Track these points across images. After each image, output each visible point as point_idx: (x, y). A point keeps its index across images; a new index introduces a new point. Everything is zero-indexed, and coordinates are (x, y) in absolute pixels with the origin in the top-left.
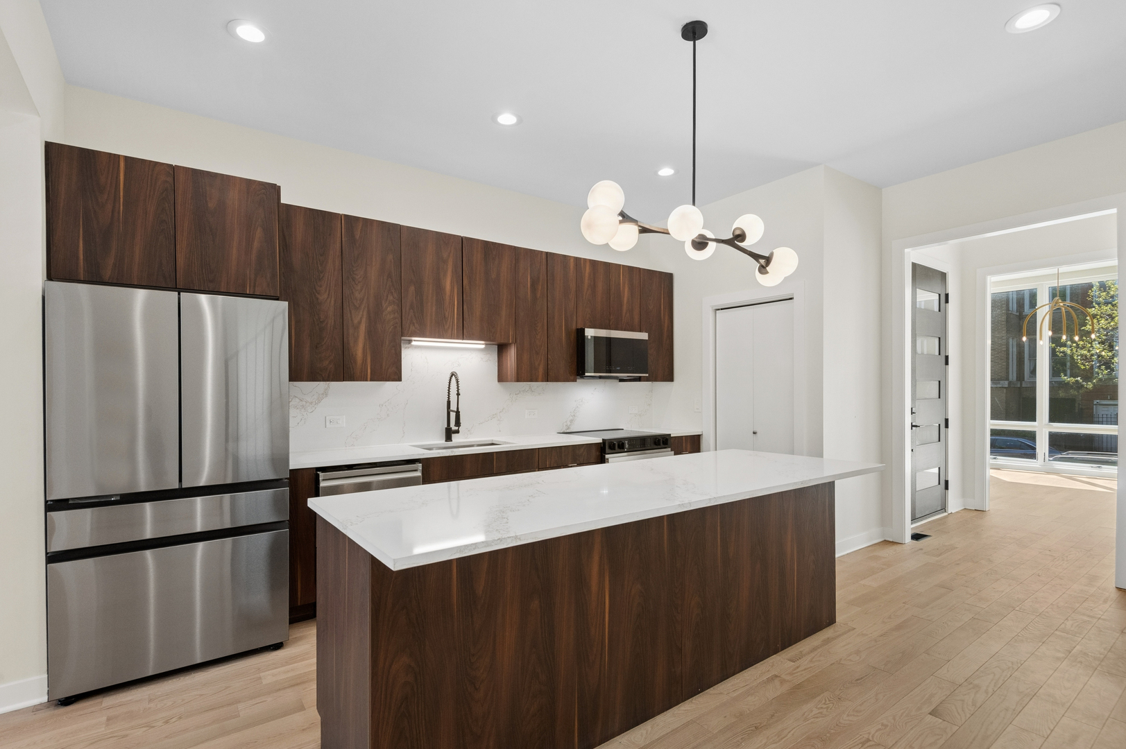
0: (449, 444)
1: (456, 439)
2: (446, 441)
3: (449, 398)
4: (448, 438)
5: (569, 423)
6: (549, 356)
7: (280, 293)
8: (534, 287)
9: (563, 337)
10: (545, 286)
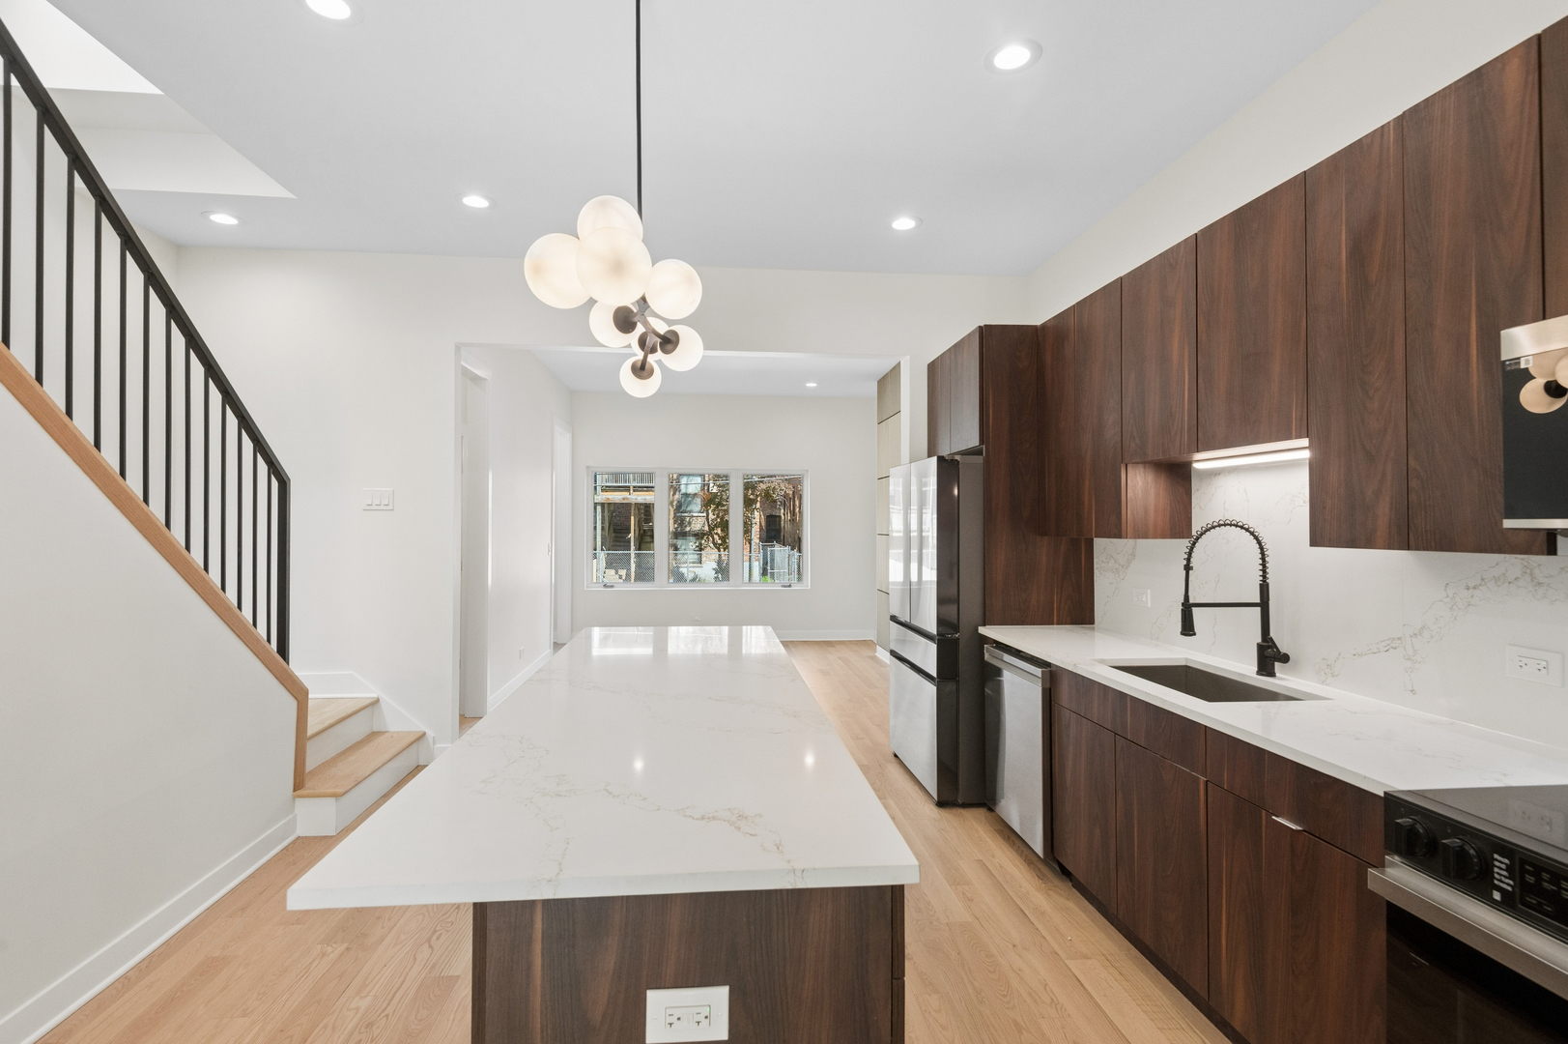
1: (1285, 676)
2: (1259, 672)
3: (1264, 576)
4: (1266, 666)
6: (1412, 462)
7: (982, 440)
8: (1358, 254)
9: (1475, 379)
10: (1399, 232)
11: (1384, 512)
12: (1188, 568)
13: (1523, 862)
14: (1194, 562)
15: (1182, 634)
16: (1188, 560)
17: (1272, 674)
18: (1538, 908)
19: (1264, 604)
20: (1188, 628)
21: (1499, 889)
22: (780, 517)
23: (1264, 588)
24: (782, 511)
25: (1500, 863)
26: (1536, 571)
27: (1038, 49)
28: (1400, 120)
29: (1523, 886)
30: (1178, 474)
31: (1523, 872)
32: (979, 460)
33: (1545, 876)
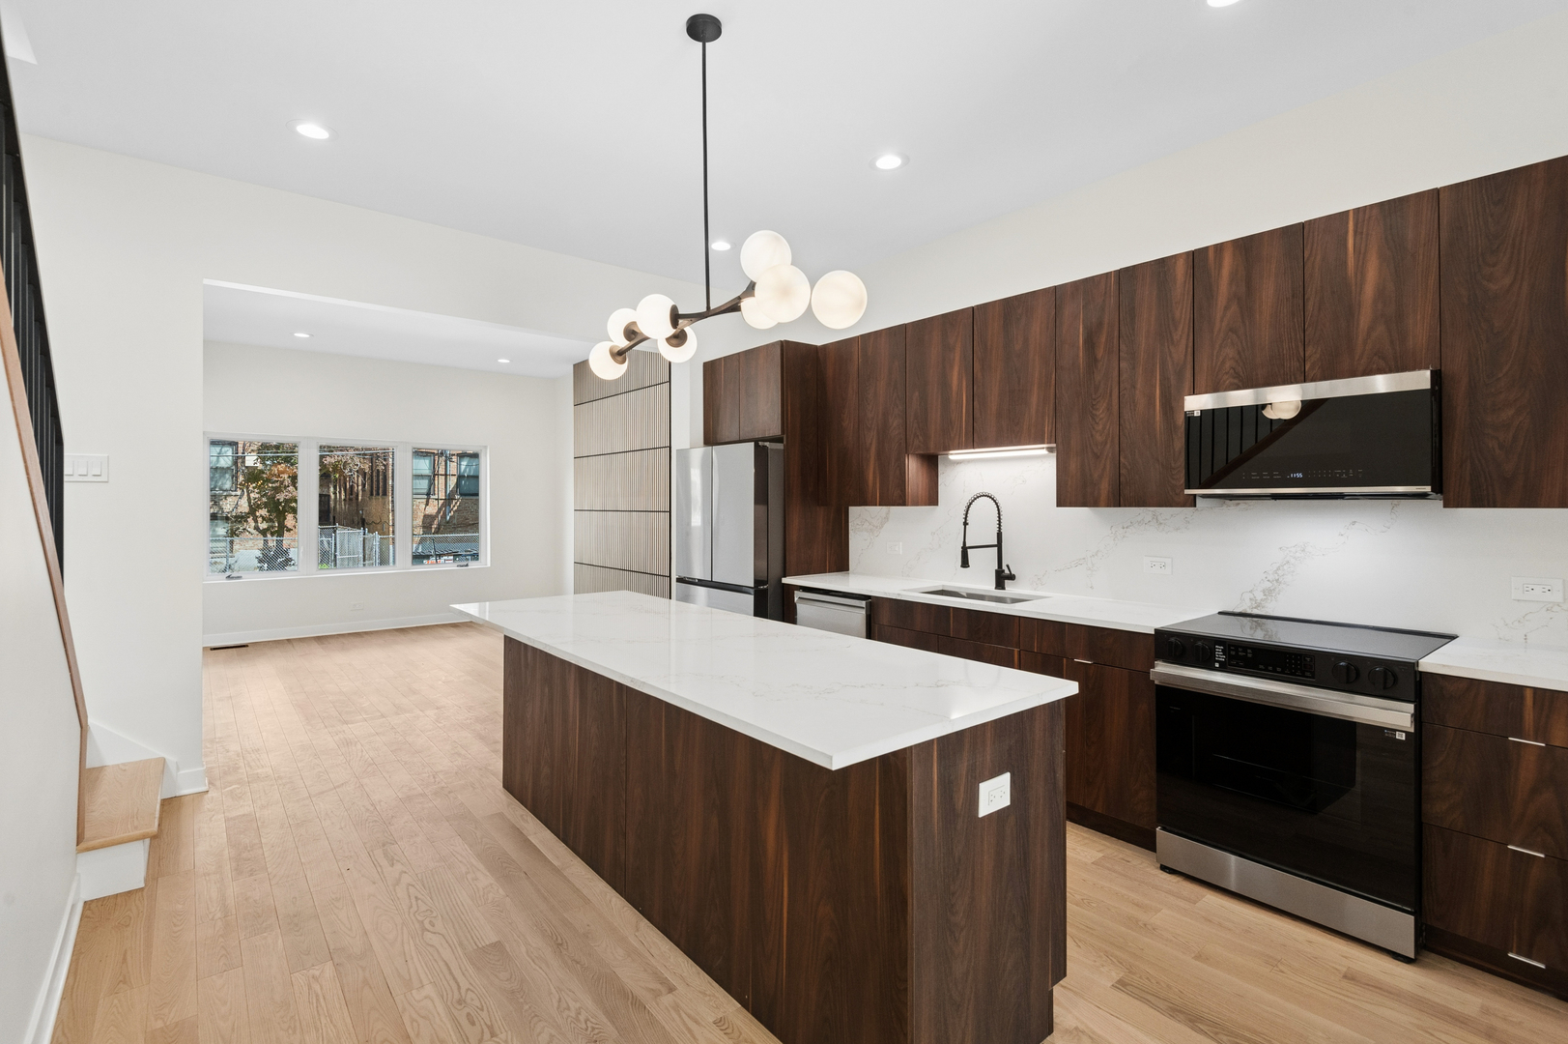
0: (1000, 593)
1: (1011, 589)
2: (996, 588)
3: (999, 528)
4: (1000, 585)
5: (1260, 596)
6: (1122, 459)
7: (783, 432)
8: (1090, 343)
9: (1158, 418)
10: (1116, 334)
11: (1105, 487)
12: (965, 524)
13: (1230, 646)
14: (969, 521)
15: (962, 566)
16: (966, 519)
17: (1004, 588)
18: (1237, 665)
19: (999, 545)
20: (965, 563)
21: (1218, 661)
22: (329, 496)
23: (999, 535)
24: (332, 489)
25: (1219, 648)
26: (1159, 517)
27: (906, 160)
28: (1119, 272)
29: (1230, 657)
30: (931, 462)
31: (1230, 650)
32: (780, 446)
33: (1240, 649)
